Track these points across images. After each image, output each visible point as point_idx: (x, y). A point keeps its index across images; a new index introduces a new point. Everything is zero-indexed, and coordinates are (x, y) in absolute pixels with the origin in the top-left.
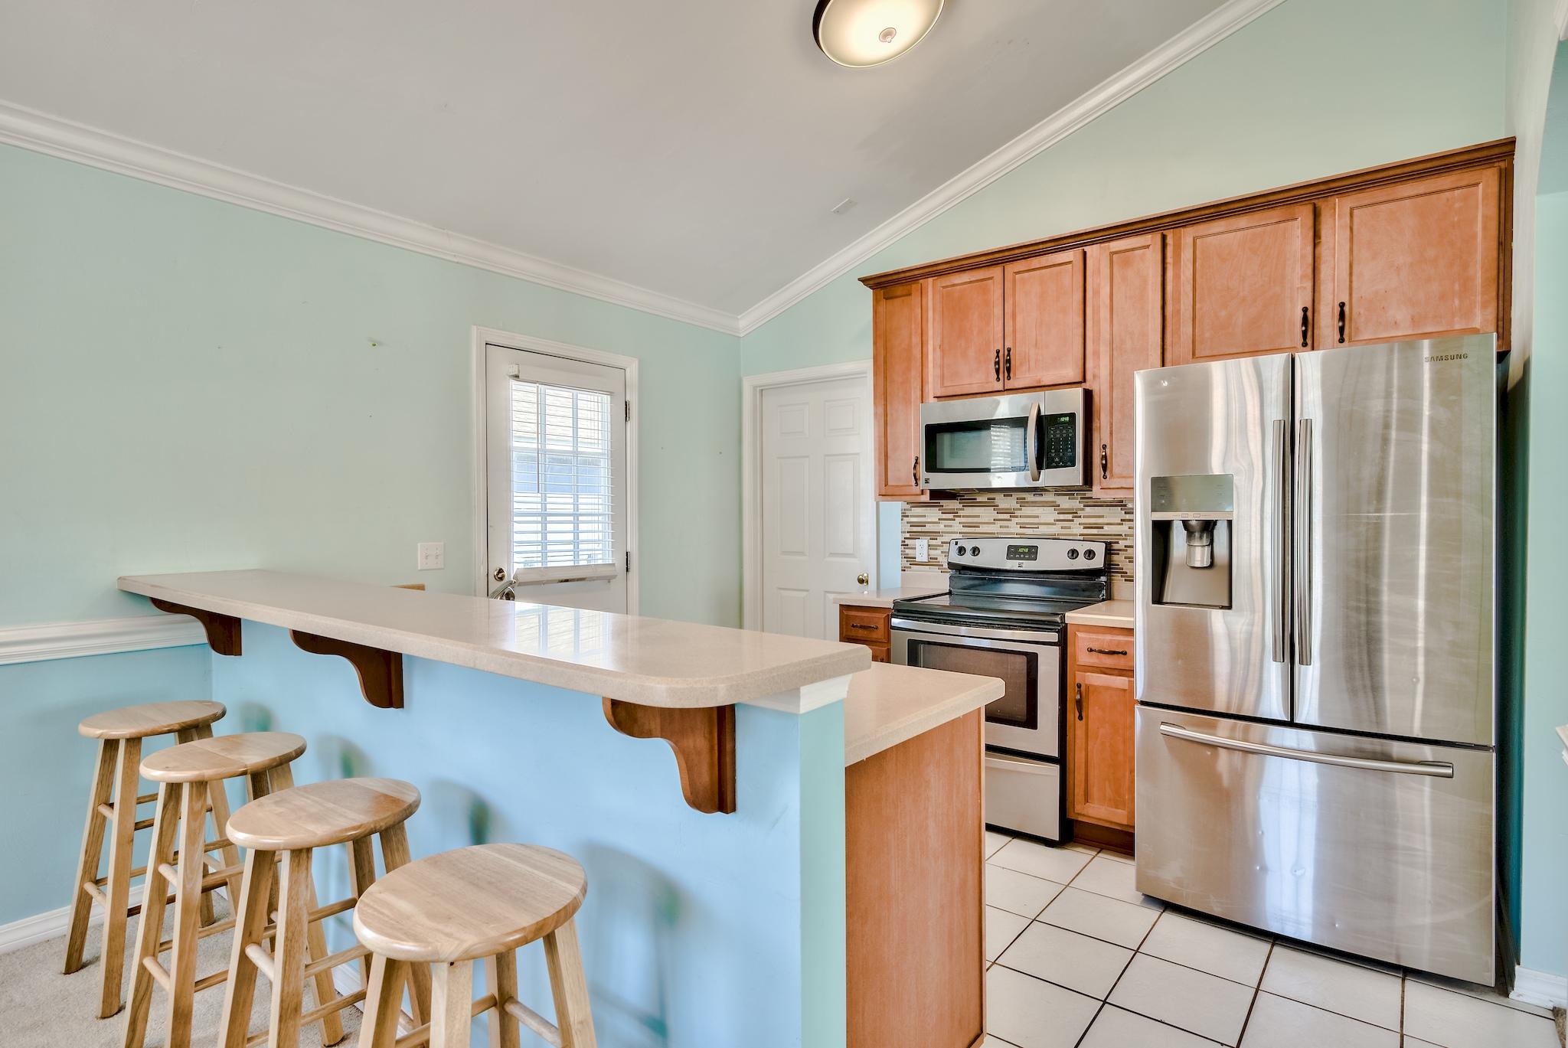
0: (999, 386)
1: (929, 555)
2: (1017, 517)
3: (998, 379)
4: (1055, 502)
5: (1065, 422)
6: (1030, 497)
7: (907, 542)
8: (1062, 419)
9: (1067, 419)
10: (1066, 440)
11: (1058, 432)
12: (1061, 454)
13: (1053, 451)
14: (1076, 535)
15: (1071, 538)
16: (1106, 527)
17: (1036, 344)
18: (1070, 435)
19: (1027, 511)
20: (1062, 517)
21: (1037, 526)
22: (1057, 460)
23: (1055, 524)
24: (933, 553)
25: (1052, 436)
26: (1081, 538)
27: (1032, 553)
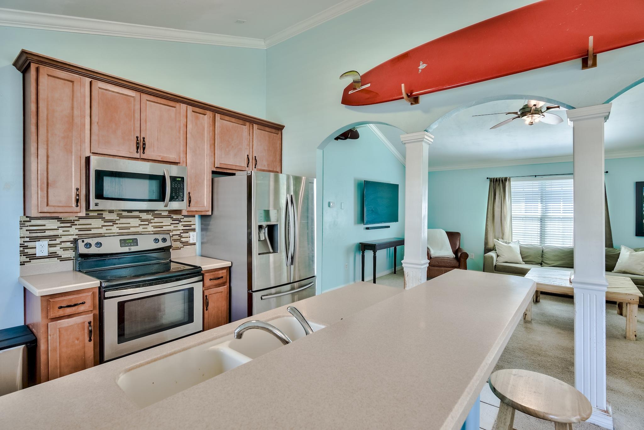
0: (137, 156)
1: (49, 251)
2: (117, 224)
3: (137, 152)
4: (139, 216)
5: (179, 181)
6: (125, 214)
7: (26, 244)
8: (178, 179)
9: (180, 179)
10: (179, 188)
11: (176, 185)
12: (177, 195)
13: (174, 193)
14: (150, 231)
15: (147, 233)
16: (164, 227)
17: (158, 139)
18: (182, 187)
19: (123, 220)
20: (143, 223)
21: (128, 228)
22: (176, 197)
23: (139, 227)
24: (53, 249)
25: (173, 186)
26: (153, 233)
27: (135, 242)
